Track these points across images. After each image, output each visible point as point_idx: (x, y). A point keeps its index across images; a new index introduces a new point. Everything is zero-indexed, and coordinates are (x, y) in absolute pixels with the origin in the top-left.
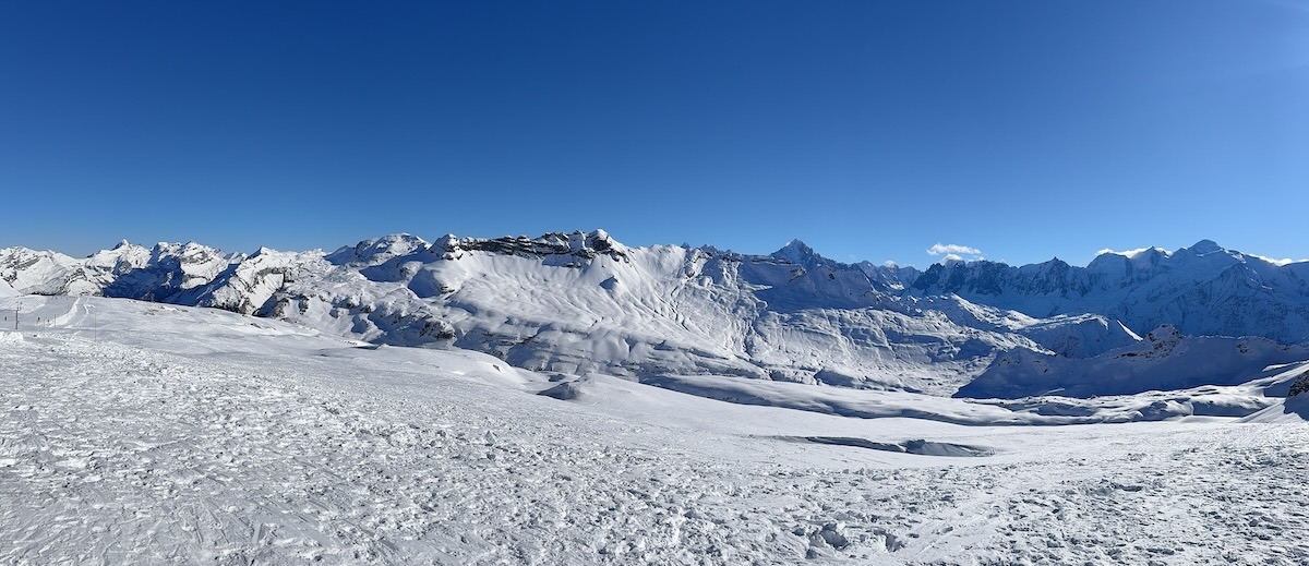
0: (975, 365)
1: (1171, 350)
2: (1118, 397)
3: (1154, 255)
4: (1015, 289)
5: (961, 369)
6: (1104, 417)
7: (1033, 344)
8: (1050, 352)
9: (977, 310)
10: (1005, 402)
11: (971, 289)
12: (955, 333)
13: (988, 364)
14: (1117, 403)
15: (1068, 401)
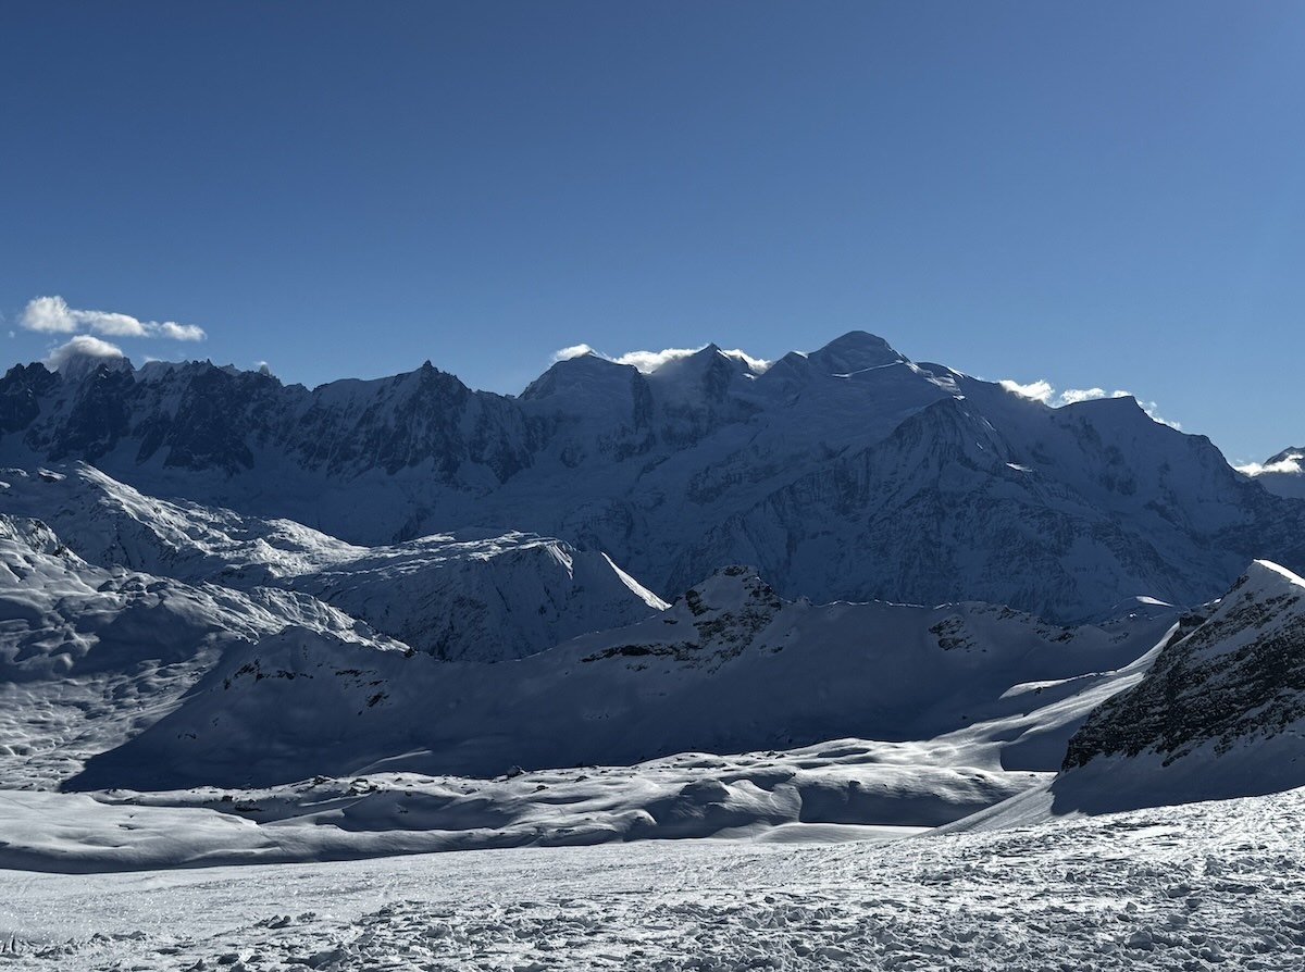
0: (144, 687)
1: (749, 641)
2: (587, 771)
3: (714, 370)
4: (298, 454)
5: (97, 701)
6: (540, 828)
7: (342, 619)
8: (394, 645)
9: (164, 516)
10: (236, 794)
11: (147, 451)
12: (83, 589)
13: (188, 681)
14: (582, 788)
15: (437, 786)
